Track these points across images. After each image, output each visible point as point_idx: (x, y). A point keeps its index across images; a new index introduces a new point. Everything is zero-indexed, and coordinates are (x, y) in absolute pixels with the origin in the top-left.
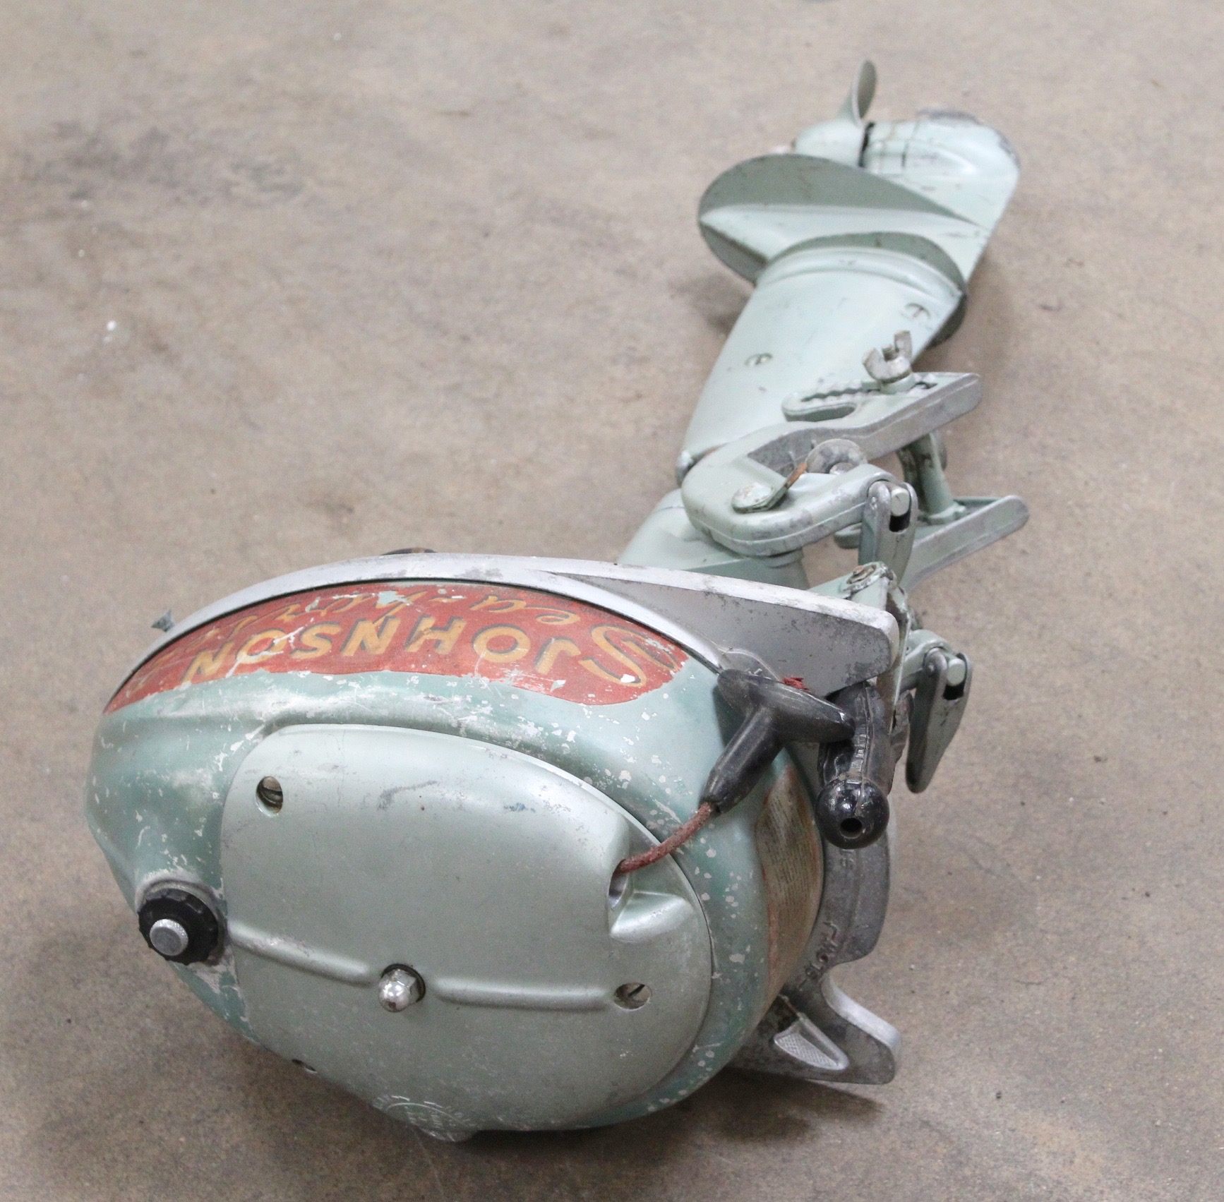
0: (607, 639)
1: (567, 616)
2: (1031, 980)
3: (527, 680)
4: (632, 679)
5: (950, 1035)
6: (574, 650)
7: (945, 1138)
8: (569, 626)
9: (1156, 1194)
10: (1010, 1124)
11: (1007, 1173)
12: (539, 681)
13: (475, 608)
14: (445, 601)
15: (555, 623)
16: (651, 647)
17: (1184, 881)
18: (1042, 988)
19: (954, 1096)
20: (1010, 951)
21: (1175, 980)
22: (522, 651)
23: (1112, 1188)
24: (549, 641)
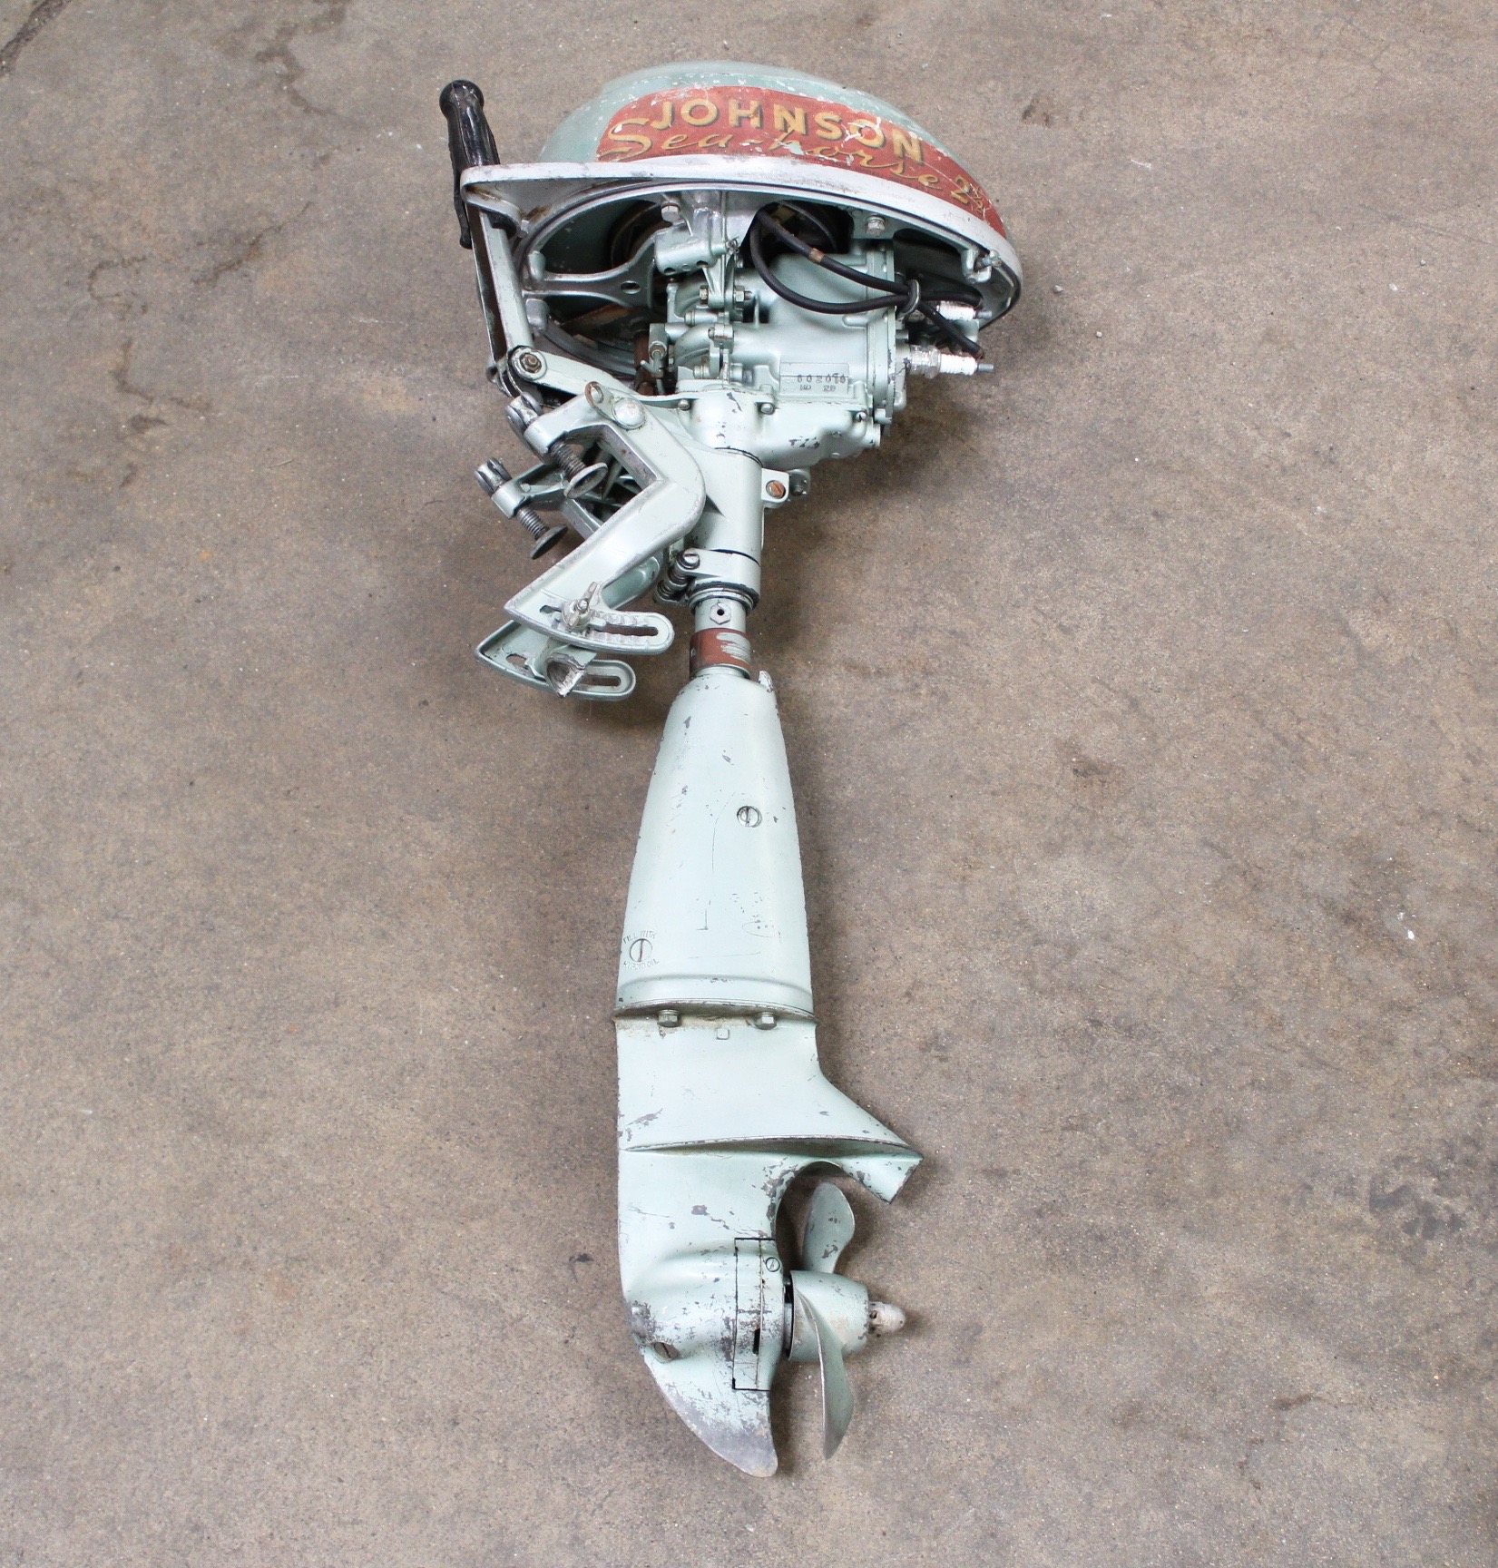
0: (640, 143)
1: (670, 145)
2: (433, 505)
4: (616, 131)
5: (474, 449)
6: (656, 125)
7: (460, 382)
8: (666, 139)
9: (331, 386)
10: (423, 403)
11: (418, 372)
13: (730, 136)
14: (753, 141)
15: (675, 137)
17: (348, 615)
18: (424, 501)
19: (460, 410)
20: (450, 522)
21: (342, 534)
23: (356, 382)
24: (672, 123)
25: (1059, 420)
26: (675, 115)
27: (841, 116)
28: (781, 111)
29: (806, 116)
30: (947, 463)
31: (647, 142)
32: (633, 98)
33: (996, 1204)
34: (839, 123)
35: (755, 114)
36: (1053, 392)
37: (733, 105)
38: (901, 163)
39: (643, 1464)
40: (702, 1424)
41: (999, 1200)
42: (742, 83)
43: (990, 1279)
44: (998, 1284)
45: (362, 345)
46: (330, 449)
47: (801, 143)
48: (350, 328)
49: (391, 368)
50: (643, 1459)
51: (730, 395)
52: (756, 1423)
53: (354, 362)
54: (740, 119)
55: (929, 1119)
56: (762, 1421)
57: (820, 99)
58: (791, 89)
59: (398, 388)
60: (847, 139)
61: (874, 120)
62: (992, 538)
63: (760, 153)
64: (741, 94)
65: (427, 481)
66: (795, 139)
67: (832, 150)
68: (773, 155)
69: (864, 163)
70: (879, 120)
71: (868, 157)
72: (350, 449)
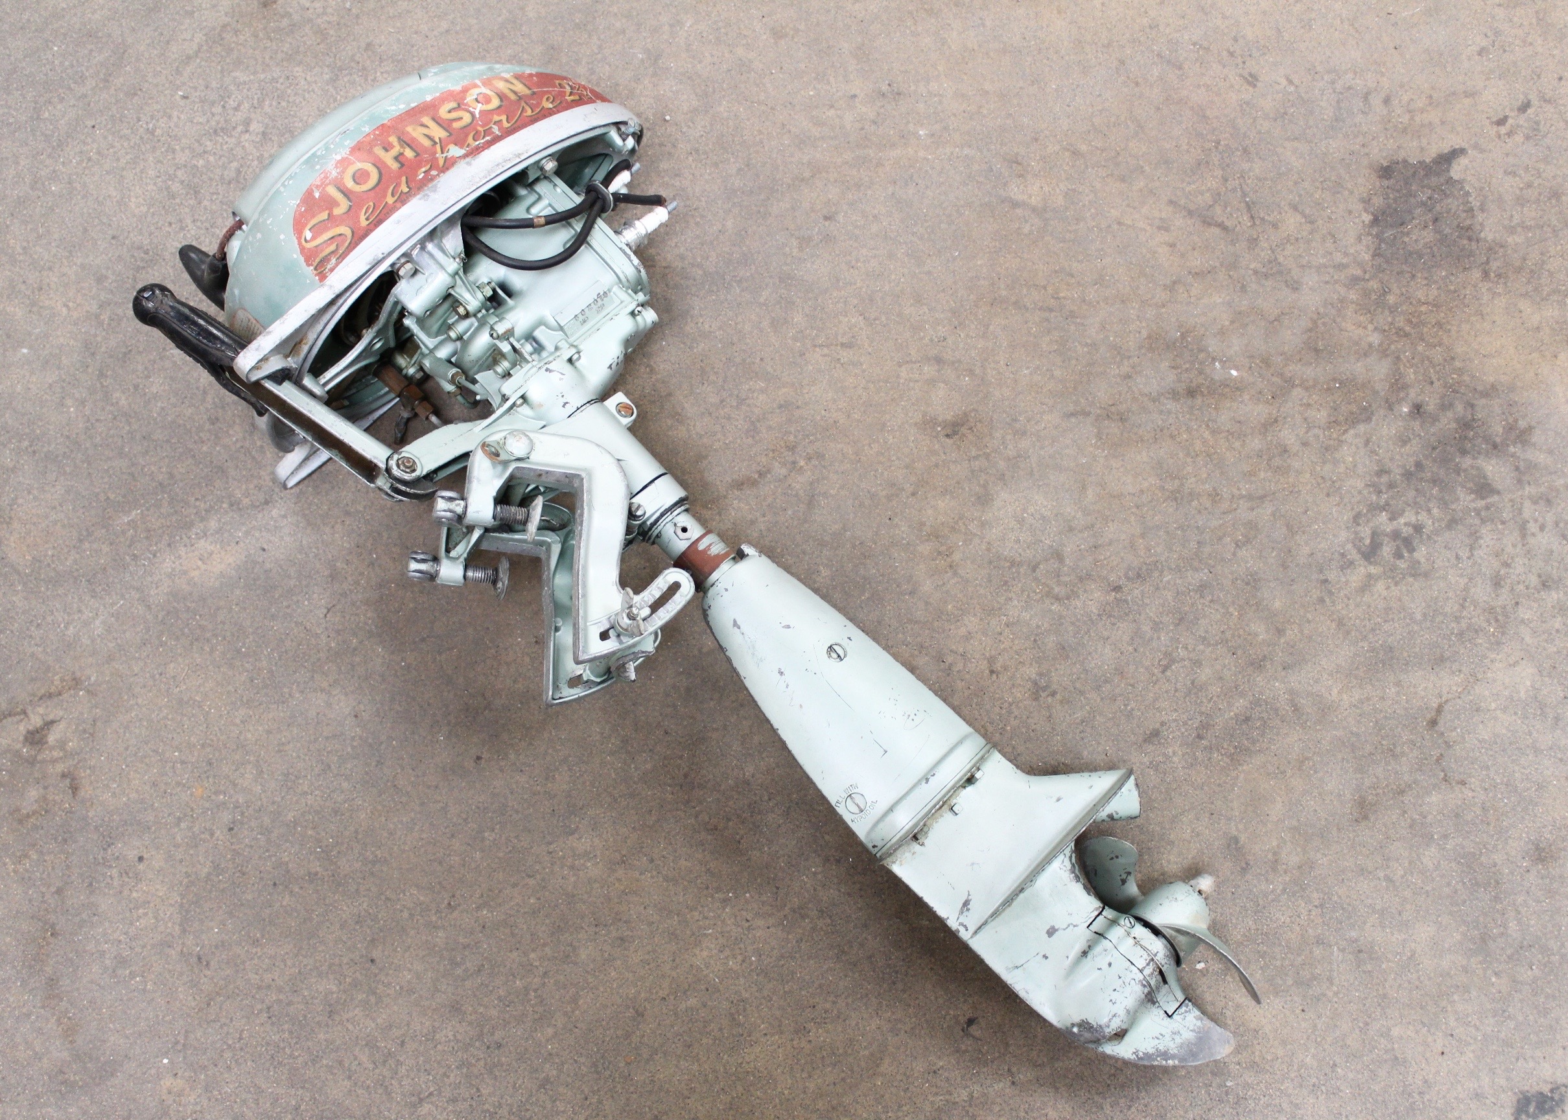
0: (340, 235)
1: (367, 219)
2: (331, 613)
3: (326, 177)
4: (308, 238)
5: (317, 548)
6: (337, 211)
7: (254, 506)
8: (358, 217)
9: (157, 587)
10: (242, 544)
11: (213, 524)
12: (322, 184)
13: (404, 179)
14: (423, 169)
15: (364, 211)
16: (329, 260)
17: (355, 744)
18: (322, 615)
19: (276, 527)
20: (358, 615)
21: (286, 690)
22: (350, 184)
23: (173, 569)
24: (350, 201)
25: (700, 201)
26: (346, 193)
27: (455, 101)
28: (414, 130)
29: (434, 119)
30: (658, 290)
31: (345, 230)
32: (294, 202)
33: (1171, 754)
34: (458, 107)
35: (402, 147)
36: (678, 184)
37: (379, 151)
38: (523, 104)
39: (1133, 1109)
40: (1173, 1057)
41: (1170, 750)
42: (367, 129)
43: (1212, 803)
44: (1219, 802)
45: (147, 538)
46: (208, 635)
47: (456, 145)
48: (123, 532)
49: (189, 538)
50: (1130, 1107)
51: (547, 370)
52: (1199, 1023)
53: (155, 556)
54: (396, 158)
55: (1083, 739)
56: (1202, 1020)
57: (429, 98)
58: (403, 107)
59: (211, 548)
60: (478, 116)
61: (476, 86)
62: (740, 319)
63: (438, 175)
64: (375, 139)
65: (308, 600)
66: (447, 145)
67: (477, 132)
68: (448, 169)
69: (506, 125)
70: (478, 82)
71: (504, 118)
72: (223, 623)
